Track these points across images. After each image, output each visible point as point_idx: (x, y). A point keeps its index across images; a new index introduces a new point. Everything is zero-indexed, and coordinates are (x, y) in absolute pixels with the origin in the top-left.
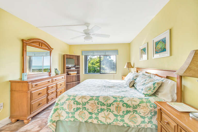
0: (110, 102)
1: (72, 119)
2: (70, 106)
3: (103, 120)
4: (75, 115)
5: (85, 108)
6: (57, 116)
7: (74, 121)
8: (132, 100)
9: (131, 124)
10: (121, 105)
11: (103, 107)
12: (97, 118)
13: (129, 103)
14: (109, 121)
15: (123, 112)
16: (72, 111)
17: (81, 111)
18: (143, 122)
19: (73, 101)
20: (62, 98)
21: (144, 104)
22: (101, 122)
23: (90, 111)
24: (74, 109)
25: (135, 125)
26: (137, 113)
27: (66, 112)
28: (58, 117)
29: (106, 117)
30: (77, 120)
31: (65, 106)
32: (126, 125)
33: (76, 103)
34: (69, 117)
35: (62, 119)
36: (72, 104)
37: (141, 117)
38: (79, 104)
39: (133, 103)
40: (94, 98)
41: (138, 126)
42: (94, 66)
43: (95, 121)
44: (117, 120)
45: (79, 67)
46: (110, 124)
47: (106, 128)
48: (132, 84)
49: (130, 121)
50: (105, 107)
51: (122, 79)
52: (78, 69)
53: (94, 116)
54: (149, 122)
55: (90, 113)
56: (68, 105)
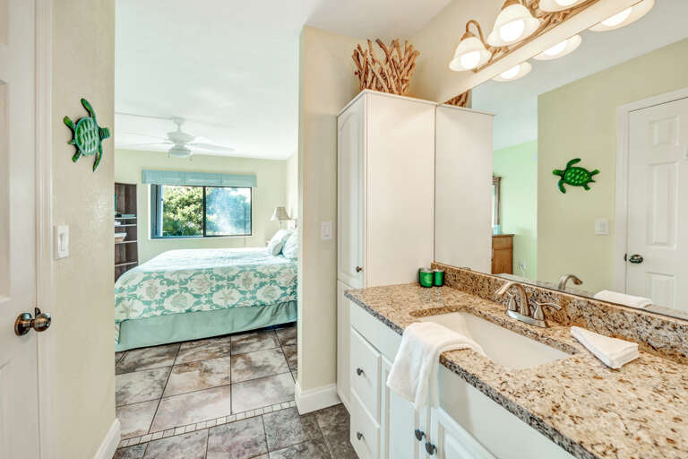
0: (232, 274)
1: (159, 313)
2: (151, 291)
3: (221, 303)
4: (164, 305)
5: (186, 289)
6: (122, 312)
7: (162, 314)
8: (268, 267)
9: (267, 301)
10: (251, 275)
11: (220, 283)
12: (209, 302)
13: (265, 271)
14: (231, 303)
15: (256, 285)
16: (158, 297)
17: (177, 296)
18: (284, 294)
19: (158, 281)
20: (133, 277)
21: (287, 271)
22: (217, 306)
23: (196, 292)
24: (163, 293)
25: (273, 301)
26: (276, 284)
27: (143, 302)
28: (124, 314)
29: (226, 298)
30: (169, 311)
31: (140, 292)
32: (258, 303)
33: (165, 282)
34: (150, 310)
35: (133, 316)
36: (158, 285)
37: (282, 288)
38: (173, 283)
39: (271, 270)
40: (204, 271)
41: (276, 301)
42: (172, 215)
43: (206, 308)
44: (245, 299)
45: (136, 220)
46: (233, 307)
47: (226, 315)
48: (278, 251)
49: (265, 297)
50: (225, 283)
51: (267, 244)
52: (127, 223)
53: (203, 299)
54: (292, 293)
55: (197, 296)
56: (147, 288)
